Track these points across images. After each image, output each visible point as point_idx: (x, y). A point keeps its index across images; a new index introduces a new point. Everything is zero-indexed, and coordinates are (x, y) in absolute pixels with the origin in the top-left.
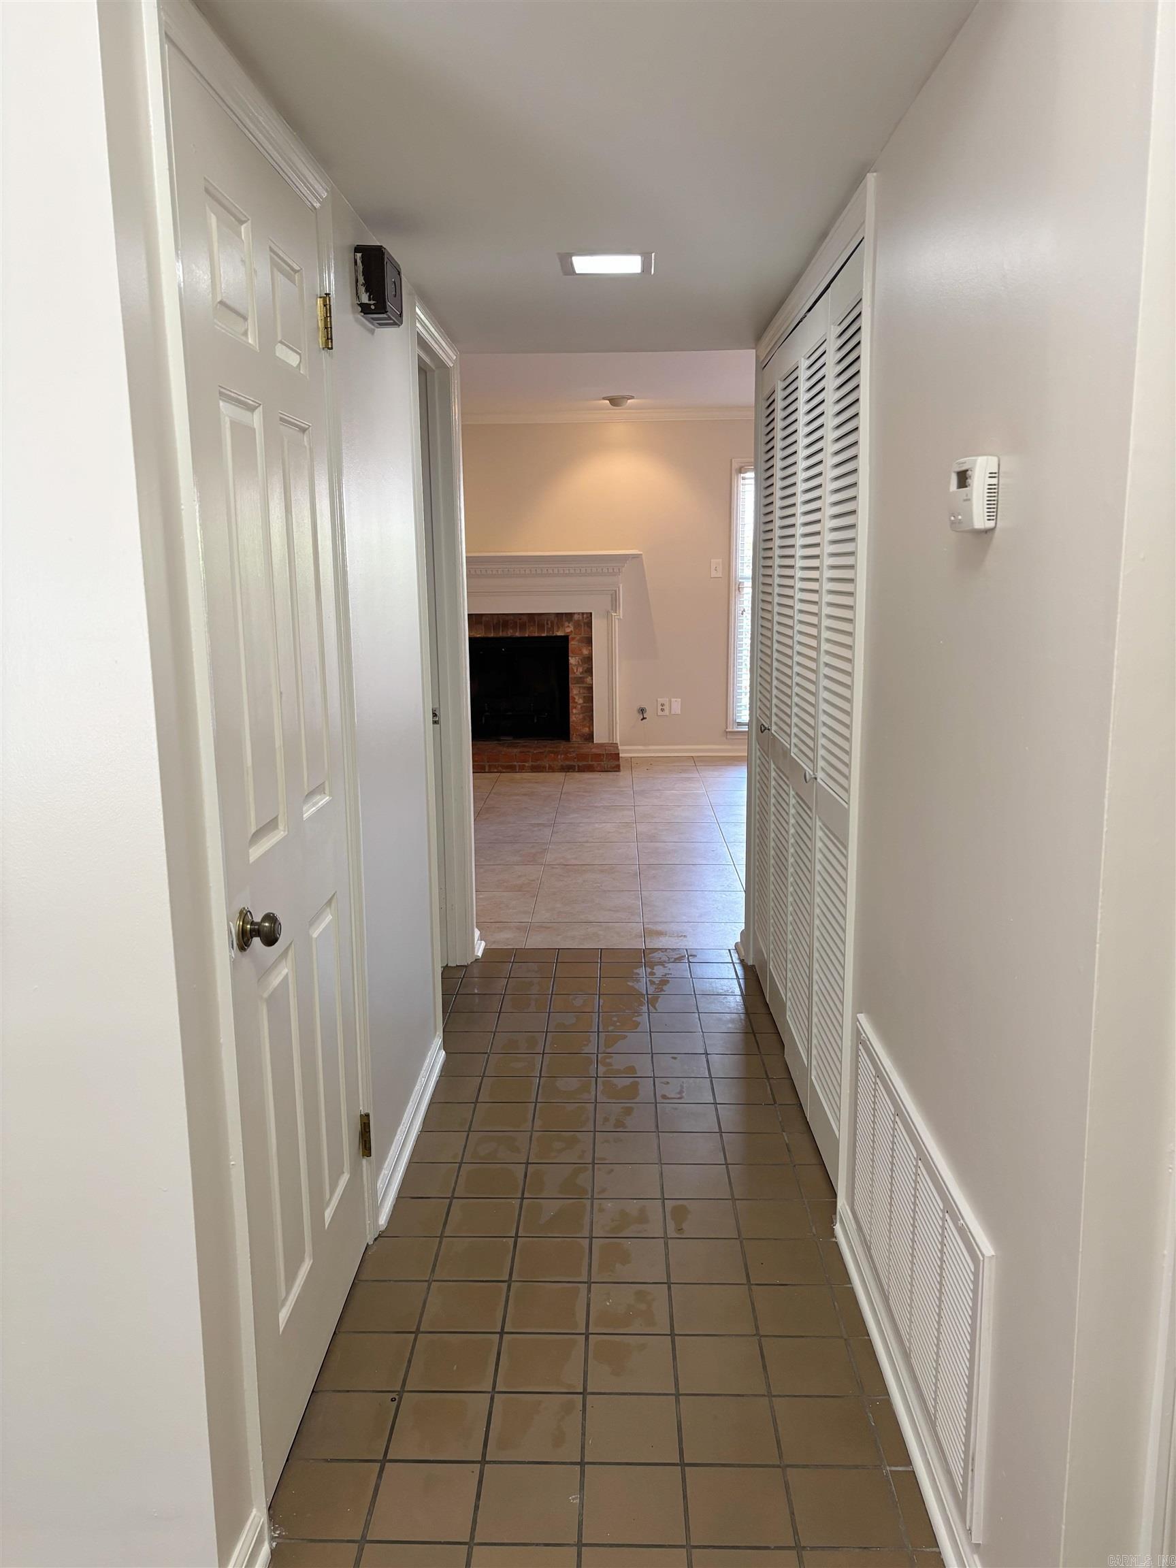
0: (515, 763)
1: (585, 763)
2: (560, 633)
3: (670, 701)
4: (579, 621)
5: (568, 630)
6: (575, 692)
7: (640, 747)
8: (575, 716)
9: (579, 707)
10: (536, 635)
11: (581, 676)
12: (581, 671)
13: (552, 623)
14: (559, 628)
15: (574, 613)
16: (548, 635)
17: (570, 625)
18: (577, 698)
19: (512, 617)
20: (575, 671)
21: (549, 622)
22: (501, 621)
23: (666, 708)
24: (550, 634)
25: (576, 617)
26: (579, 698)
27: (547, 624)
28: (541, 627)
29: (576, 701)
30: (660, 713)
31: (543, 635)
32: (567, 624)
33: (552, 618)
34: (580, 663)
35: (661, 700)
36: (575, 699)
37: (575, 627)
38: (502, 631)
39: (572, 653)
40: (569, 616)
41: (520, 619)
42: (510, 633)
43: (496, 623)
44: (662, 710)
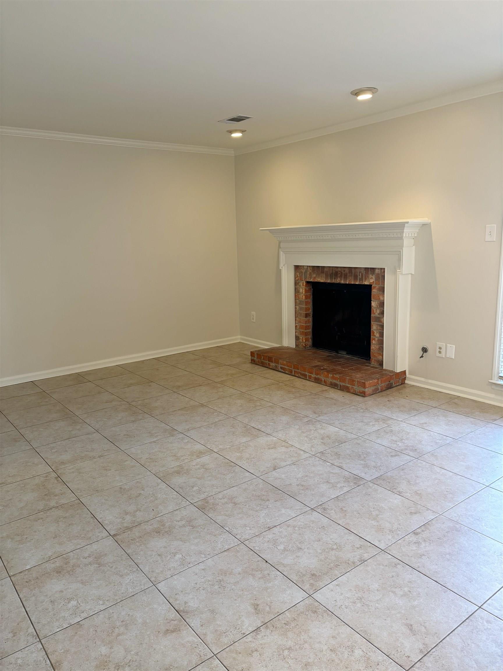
0: (307, 373)
1: (344, 384)
2: (366, 283)
3: (446, 346)
4: (378, 274)
5: (372, 281)
6: (374, 327)
7: (423, 379)
8: (374, 346)
9: (377, 339)
10: (353, 283)
11: (378, 316)
12: (379, 312)
13: (362, 274)
14: (366, 279)
15: (376, 268)
16: (360, 283)
17: (373, 277)
18: (375, 332)
19: (339, 269)
20: (375, 312)
21: (360, 274)
22: (334, 272)
23: (443, 351)
24: (361, 283)
25: (377, 271)
26: (377, 333)
27: (359, 275)
28: (356, 278)
29: (375, 334)
30: (438, 354)
31: (356, 283)
32: (371, 276)
33: (362, 271)
34: (378, 306)
35: (439, 344)
36: (374, 333)
37: (376, 280)
38: (334, 279)
39: (373, 298)
40: (373, 269)
41: (344, 271)
42: (338, 281)
43: (332, 273)
44: (440, 352)
